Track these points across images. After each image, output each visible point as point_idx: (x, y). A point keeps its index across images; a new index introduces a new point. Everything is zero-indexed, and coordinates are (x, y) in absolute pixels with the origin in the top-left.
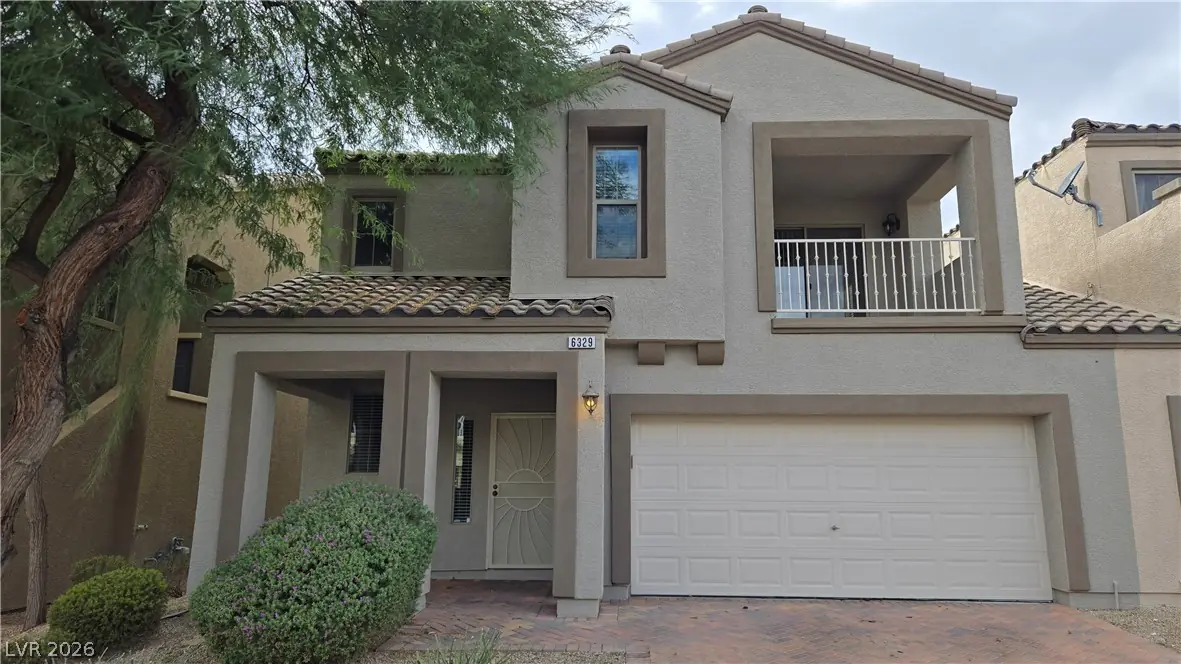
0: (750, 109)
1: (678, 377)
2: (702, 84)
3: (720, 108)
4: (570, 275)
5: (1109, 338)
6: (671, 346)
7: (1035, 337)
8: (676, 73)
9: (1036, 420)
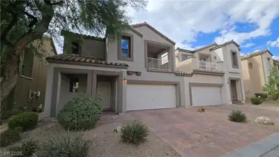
0: (145, 37)
1: (134, 77)
2: (139, 31)
3: (141, 36)
4: (118, 59)
5: (184, 75)
6: (133, 72)
7: (177, 74)
8: (136, 29)
9: (175, 85)
